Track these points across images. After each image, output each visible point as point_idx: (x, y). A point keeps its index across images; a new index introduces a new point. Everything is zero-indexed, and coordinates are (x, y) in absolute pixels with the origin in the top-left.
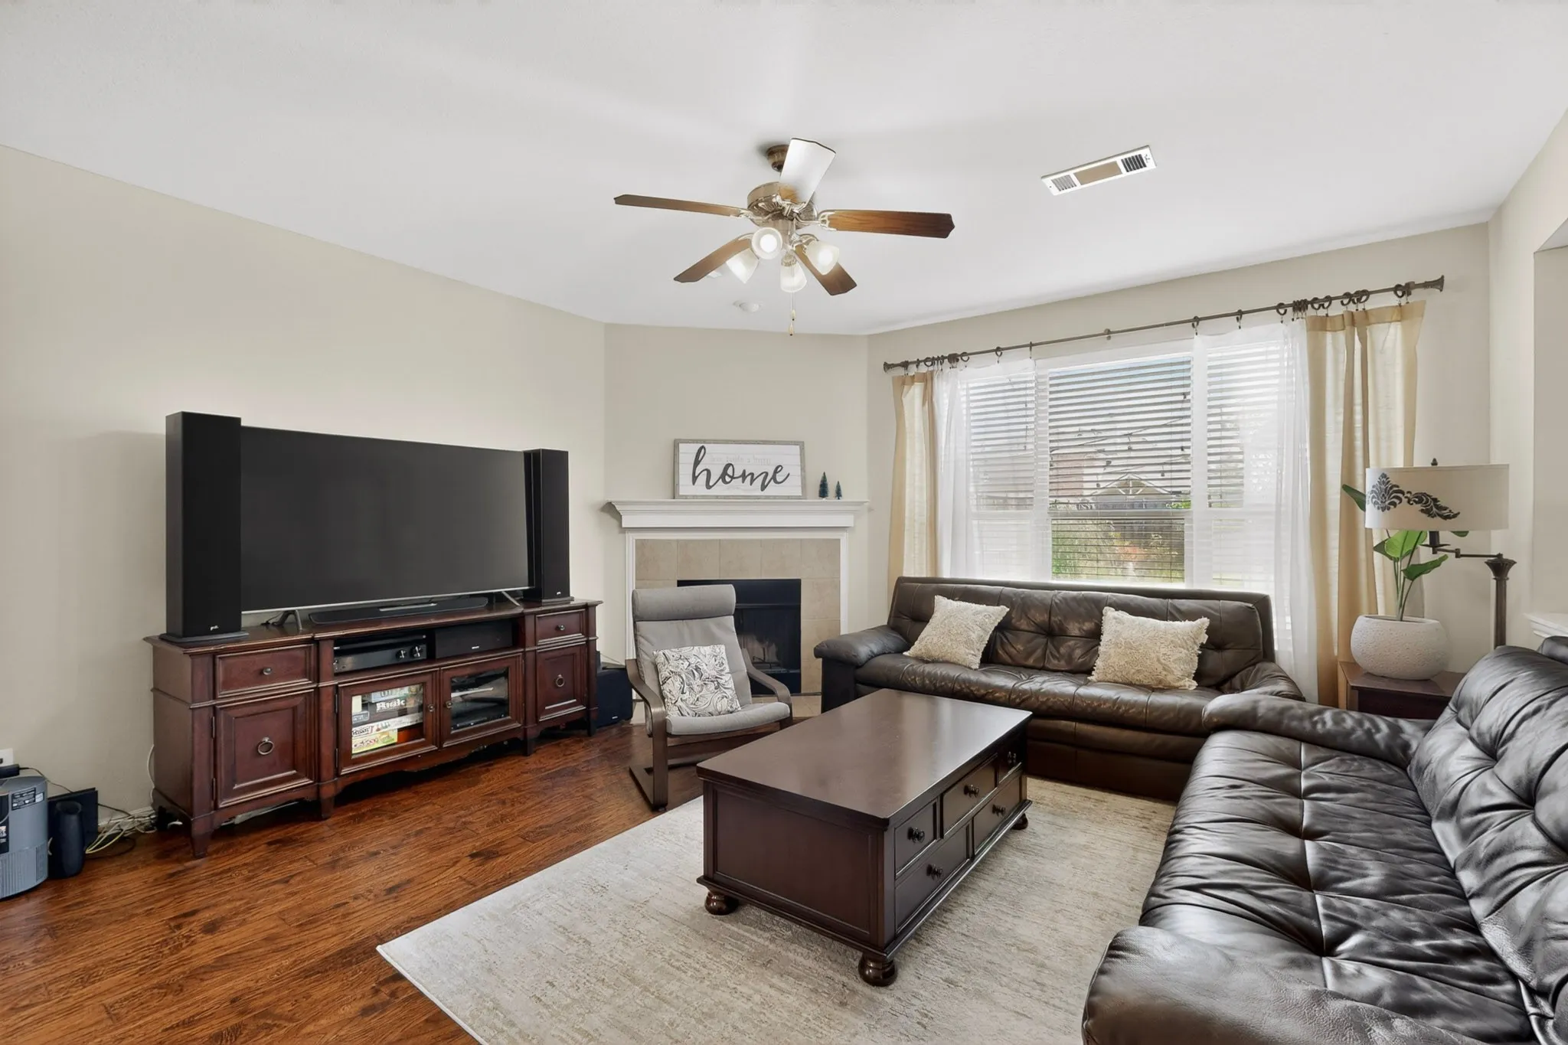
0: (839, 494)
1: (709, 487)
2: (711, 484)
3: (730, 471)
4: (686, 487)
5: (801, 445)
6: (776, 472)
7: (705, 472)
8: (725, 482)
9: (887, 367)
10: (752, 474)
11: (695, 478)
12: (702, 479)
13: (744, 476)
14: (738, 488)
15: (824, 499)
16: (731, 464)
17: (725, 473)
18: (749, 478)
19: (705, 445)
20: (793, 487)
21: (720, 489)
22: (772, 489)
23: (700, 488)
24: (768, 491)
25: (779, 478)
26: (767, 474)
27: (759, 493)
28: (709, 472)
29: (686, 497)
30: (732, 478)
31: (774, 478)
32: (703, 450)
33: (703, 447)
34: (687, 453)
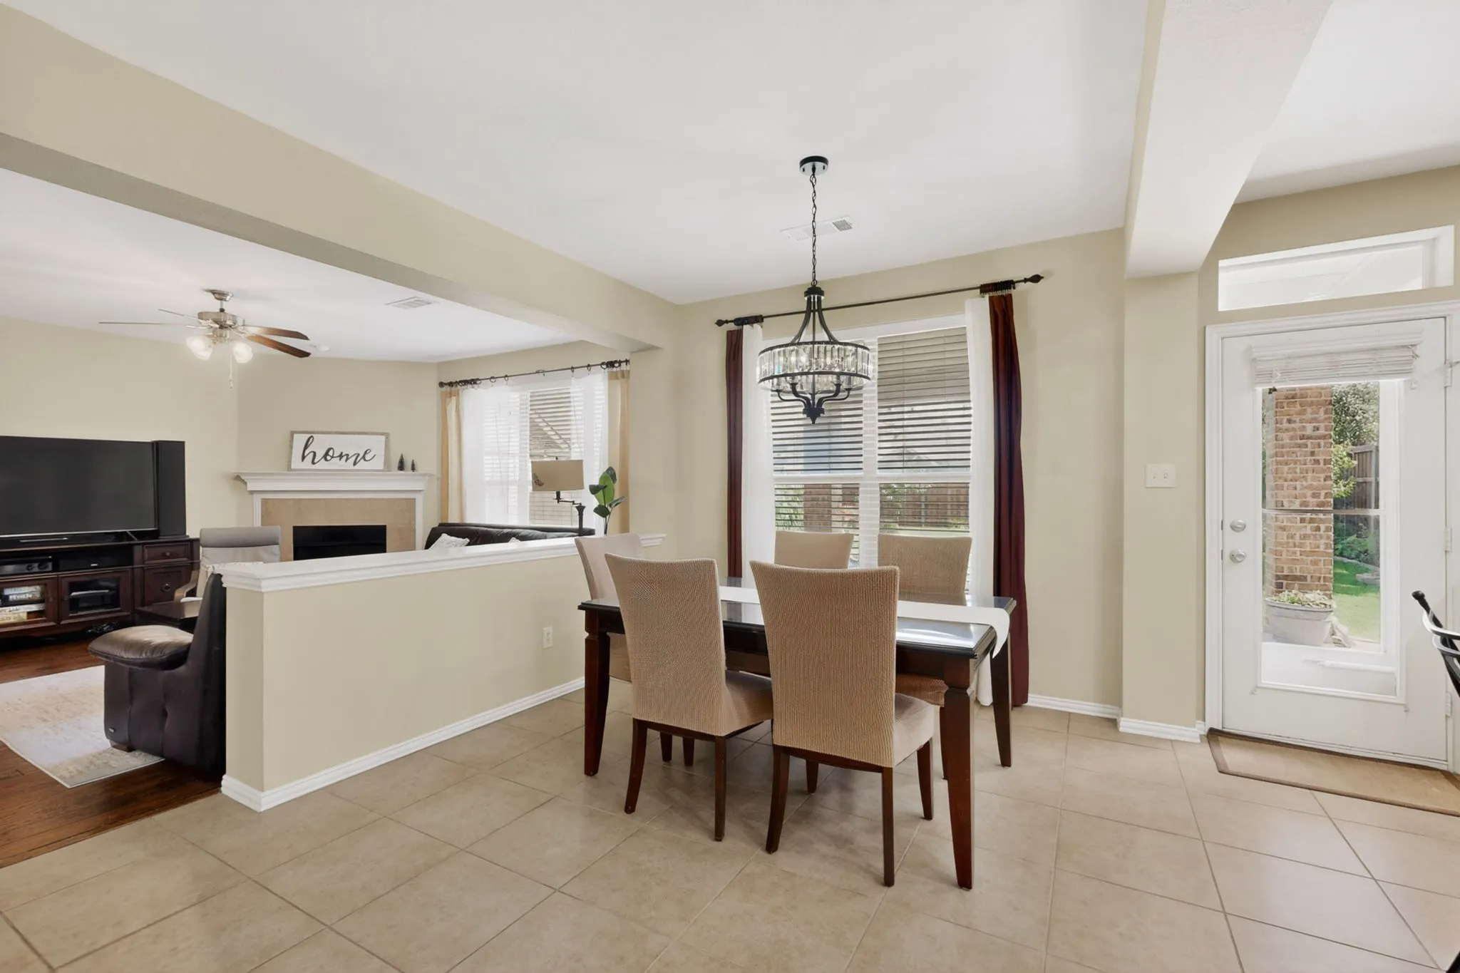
0: (413, 468)
1: (313, 463)
2: (315, 461)
3: (331, 453)
4: (297, 463)
5: (387, 435)
6: (366, 453)
7: (312, 453)
8: (326, 460)
9: (441, 384)
10: (347, 455)
11: (303, 458)
12: (309, 458)
13: (341, 456)
14: (335, 464)
15: (401, 472)
16: (332, 448)
17: (327, 454)
18: (345, 457)
19: (313, 435)
20: (378, 463)
21: (322, 465)
22: (362, 465)
23: (307, 463)
24: (357, 467)
25: (368, 457)
26: (359, 455)
27: (352, 467)
28: (315, 453)
29: (295, 470)
30: (332, 457)
31: (364, 457)
32: (311, 439)
33: (312, 436)
34: (300, 441)
